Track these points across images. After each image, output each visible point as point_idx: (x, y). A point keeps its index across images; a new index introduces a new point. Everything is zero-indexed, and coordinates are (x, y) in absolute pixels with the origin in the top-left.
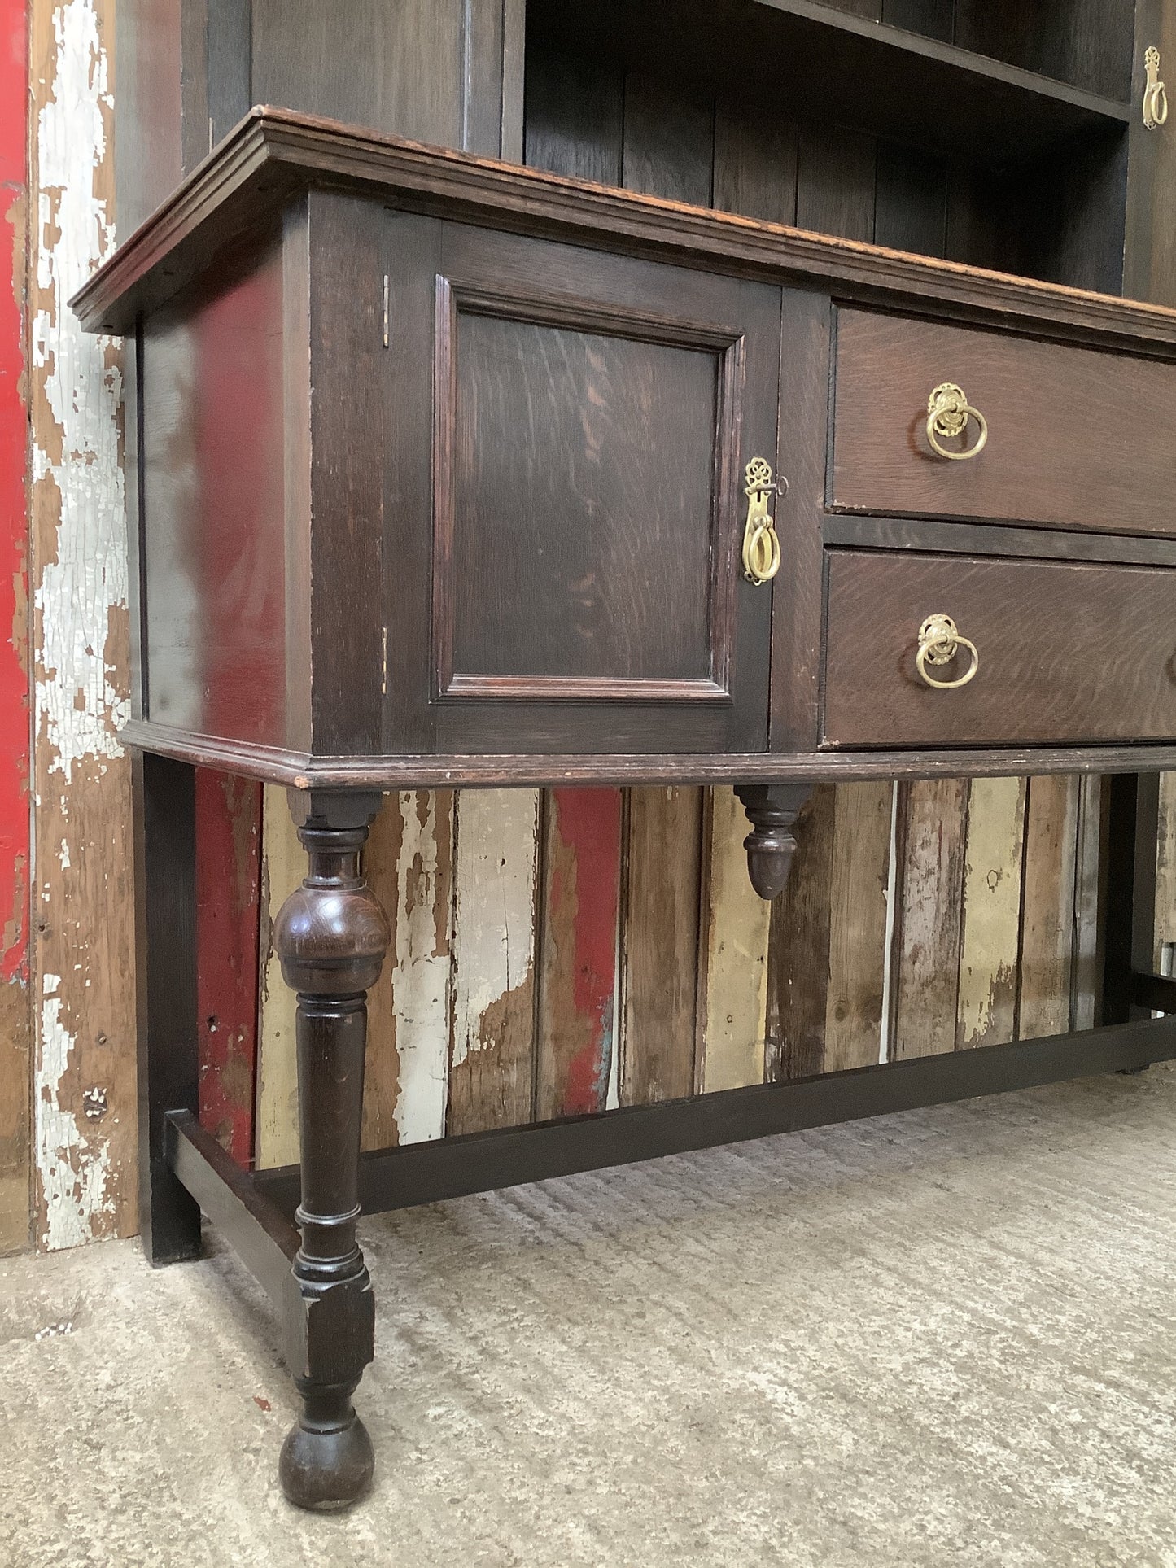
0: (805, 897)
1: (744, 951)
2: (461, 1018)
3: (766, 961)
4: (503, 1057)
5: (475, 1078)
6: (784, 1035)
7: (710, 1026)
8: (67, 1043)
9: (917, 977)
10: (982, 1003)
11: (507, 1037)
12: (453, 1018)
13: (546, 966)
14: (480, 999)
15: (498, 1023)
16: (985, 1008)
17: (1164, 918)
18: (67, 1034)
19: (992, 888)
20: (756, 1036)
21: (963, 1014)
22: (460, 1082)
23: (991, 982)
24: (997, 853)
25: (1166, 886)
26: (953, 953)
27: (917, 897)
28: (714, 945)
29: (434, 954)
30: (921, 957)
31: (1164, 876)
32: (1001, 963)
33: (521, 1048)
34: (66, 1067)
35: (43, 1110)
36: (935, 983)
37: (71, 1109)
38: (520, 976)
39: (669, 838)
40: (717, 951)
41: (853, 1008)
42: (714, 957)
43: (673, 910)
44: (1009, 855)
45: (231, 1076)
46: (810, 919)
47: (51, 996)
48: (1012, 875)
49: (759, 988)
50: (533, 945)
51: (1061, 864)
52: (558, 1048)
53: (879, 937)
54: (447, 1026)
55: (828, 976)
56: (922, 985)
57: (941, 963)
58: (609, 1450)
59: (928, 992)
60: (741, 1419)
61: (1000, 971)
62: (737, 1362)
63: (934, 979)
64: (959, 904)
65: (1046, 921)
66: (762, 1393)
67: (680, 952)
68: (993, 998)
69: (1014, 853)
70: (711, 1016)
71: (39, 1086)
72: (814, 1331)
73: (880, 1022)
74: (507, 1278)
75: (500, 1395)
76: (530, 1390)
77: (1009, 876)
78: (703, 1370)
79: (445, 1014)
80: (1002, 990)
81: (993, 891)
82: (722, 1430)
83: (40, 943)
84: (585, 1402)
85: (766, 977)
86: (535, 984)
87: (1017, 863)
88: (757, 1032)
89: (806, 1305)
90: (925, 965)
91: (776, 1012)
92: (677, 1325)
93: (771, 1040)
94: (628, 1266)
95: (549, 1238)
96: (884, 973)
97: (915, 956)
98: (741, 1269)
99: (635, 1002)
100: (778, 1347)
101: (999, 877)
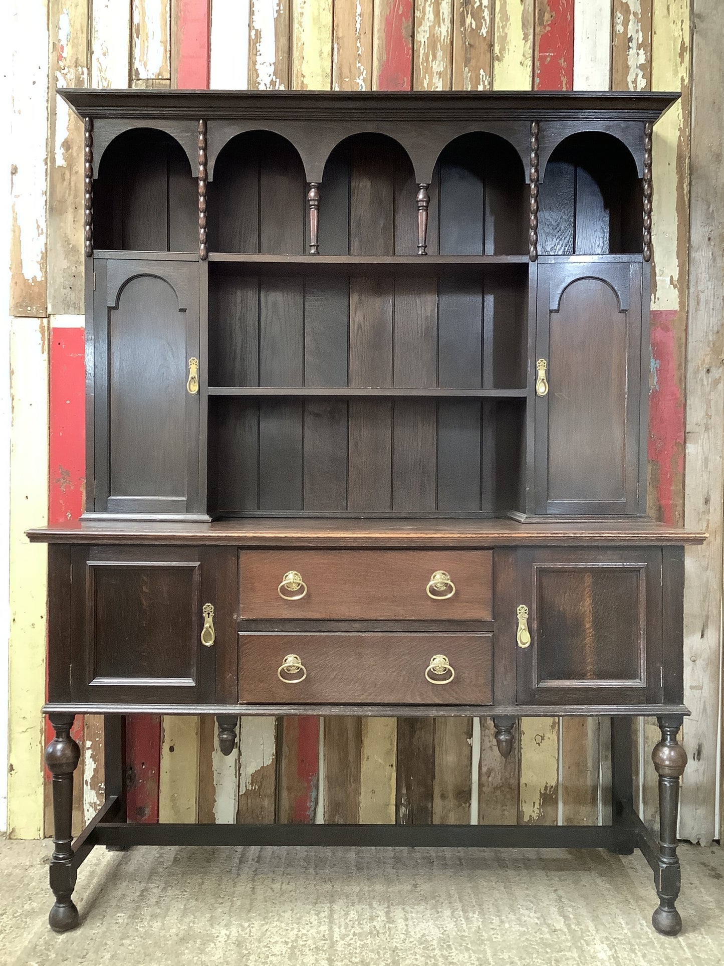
0: (419, 738)
1: (381, 761)
2: (243, 775)
3: (394, 768)
4: (261, 794)
5: (249, 801)
6: (409, 803)
7: (363, 793)
8: (94, 766)
9: (490, 785)
10: (534, 803)
11: (263, 786)
12: (240, 775)
13: (284, 757)
14: (251, 768)
15: (259, 779)
16: (537, 806)
18: (93, 762)
19: (539, 743)
20: (389, 801)
21: (522, 807)
22: (243, 801)
23: (541, 793)
24: (541, 726)
26: (514, 774)
27: (489, 744)
28: (364, 756)
30: (493, 775)
32: (547, 783)
33: (271, 790)
34: (93, 774)
35: (87, 788)
36: (503, 788)
37: (94, 789)
38: (269, 760)
40: (365, 759)
41: (451, 795)
42: (364, 763)
43: (347, 738)
44: (549, 728)
45: (150, 785)
46: (421, 749)
47: (88, 748)
48: (551, 738)
49: (390, 779)
50: (274, 748)
51: (587, 735)
52: (290, 793)
53: (466, 762)
54: (236, 777)
55: (433, 777)
56: (494, 788)
57: (506, 779)
58: (149, 938)
59: (498, 793)
60: (198, 941)
61: (546, 787)
62: (226, 925)
63: (501, 786)
64: (517, 750)
65: (578, 765)
66: (218, 936)
67: (351, 758)
68: (542, 801)
69: (553, 727)
70: (363, 789)
71: (85, 779)
72: (267, 923)
73: (468, 804)
74: (200, 881)
75: (144, 915)
76: (154, 917)
77: (549, 738)
78: (212, 925)
79: (236, 772)
80: (548, 798)
81: (539, 745)
82: (188, 943)
83: (86, 729)
84: (163, 924)
85: (394, 775)
86: (276, 764)
87: (555, 732)
88: (390, 799)
89: (280, 914)
90: (496, 779)
91: (404, 791)
92: (226, 910)
93: (402, 804)
94: (243, 887)
95: (234, 870)
96: (470, 780)
97: (489, 774)
98: (280, 897)
99: (328, 778)
100: (246, 925)
101: (543, 738)
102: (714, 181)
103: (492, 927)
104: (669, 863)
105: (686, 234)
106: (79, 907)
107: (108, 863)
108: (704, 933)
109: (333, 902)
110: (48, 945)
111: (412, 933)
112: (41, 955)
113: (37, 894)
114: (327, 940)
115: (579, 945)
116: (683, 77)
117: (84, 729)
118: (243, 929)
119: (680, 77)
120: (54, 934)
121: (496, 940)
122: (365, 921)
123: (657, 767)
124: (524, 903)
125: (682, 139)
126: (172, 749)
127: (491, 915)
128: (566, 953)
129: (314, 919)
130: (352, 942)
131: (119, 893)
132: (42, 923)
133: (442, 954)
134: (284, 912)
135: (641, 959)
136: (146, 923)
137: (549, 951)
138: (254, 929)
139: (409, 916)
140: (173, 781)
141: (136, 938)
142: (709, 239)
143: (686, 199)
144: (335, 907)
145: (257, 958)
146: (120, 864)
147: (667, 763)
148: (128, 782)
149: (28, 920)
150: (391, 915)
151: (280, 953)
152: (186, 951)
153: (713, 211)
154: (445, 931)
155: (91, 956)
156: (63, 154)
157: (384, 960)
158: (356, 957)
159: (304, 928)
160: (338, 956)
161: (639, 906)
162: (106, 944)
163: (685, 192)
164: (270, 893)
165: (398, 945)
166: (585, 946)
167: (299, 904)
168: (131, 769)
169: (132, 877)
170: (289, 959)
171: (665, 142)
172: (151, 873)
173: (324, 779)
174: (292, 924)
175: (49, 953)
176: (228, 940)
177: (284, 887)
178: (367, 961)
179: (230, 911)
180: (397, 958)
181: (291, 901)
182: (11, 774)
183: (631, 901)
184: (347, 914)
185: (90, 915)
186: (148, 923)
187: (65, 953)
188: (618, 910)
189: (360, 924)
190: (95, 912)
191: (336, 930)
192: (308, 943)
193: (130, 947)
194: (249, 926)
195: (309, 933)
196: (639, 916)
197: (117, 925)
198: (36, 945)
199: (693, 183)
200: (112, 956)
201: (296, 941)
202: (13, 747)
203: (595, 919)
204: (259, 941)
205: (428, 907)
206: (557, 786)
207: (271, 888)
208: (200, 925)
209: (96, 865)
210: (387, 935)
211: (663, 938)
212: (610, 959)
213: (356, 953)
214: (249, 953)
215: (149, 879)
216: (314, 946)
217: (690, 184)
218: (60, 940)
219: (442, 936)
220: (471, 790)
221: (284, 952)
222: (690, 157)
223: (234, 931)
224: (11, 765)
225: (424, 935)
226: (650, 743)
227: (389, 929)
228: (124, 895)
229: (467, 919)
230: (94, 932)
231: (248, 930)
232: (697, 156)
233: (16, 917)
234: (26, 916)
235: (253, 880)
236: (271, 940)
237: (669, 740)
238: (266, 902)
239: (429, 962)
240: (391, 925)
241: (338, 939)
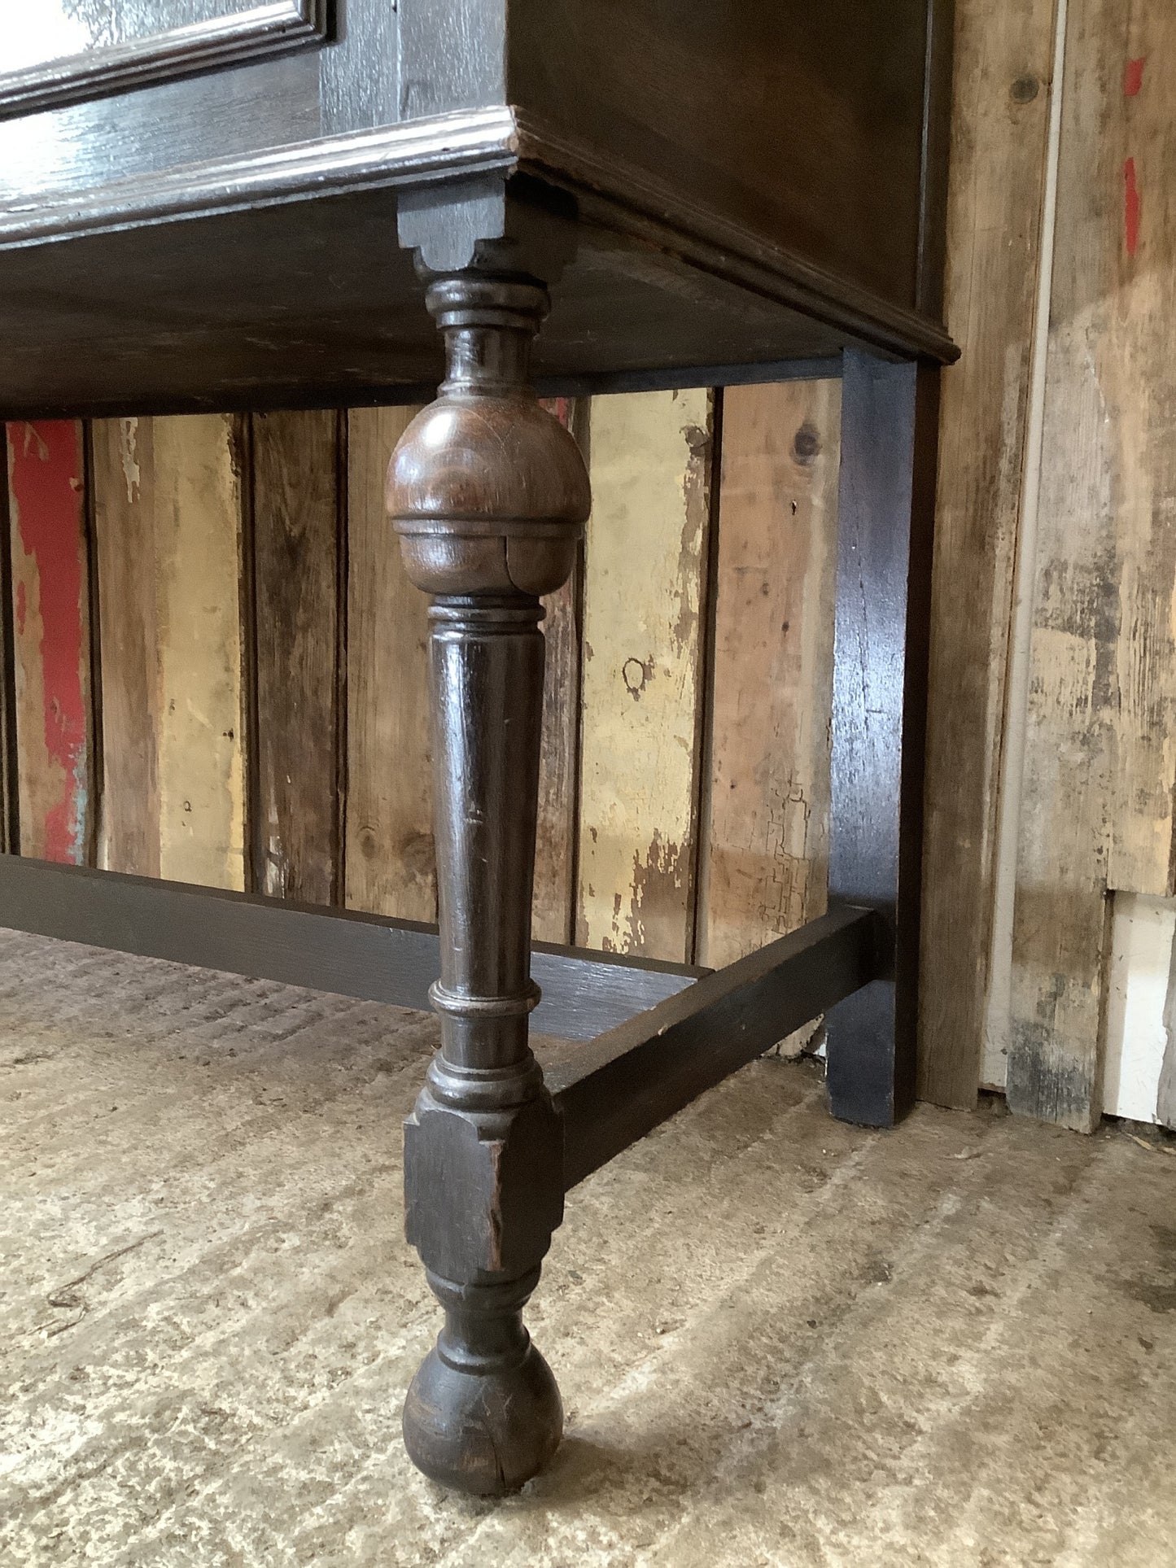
0: (302, 659)
1: (201, 717)
3: (239, 741)
6: (285, 854)
7: (164, 808)
10: (618, 898)
16: (626, 909)
17: (1108, 828)
19: (634, 691)
20: (228, 841)
23: (638, 866)
24: (642, 627)
25: (1113, 752)
26: (558, 794)
31: (1110, 728)
32: (657, 833)
39: (134, 555)
40: (167, 708)
41: (387, 843)
42: (164, 718)
44: (668, 634)
46: (308, 692)
48: (676, 674)
49: (228, 775)
51: (799, 667)
52: (29, 793)
55: (344, 784)
61: (654, 849)
65: (763, 776)
68: (640, 894)
69: (681, 631)
70: (164, 796)
77: (667, 673)
80: (660, 885)
81: (637, 698)
85: (238, 763)
87: (690, 653)
88: (228, 832)
91: (269, 816)
93: (265, 857)
101: (647, 671)
206: (690, 849)
226: (1046, 710)
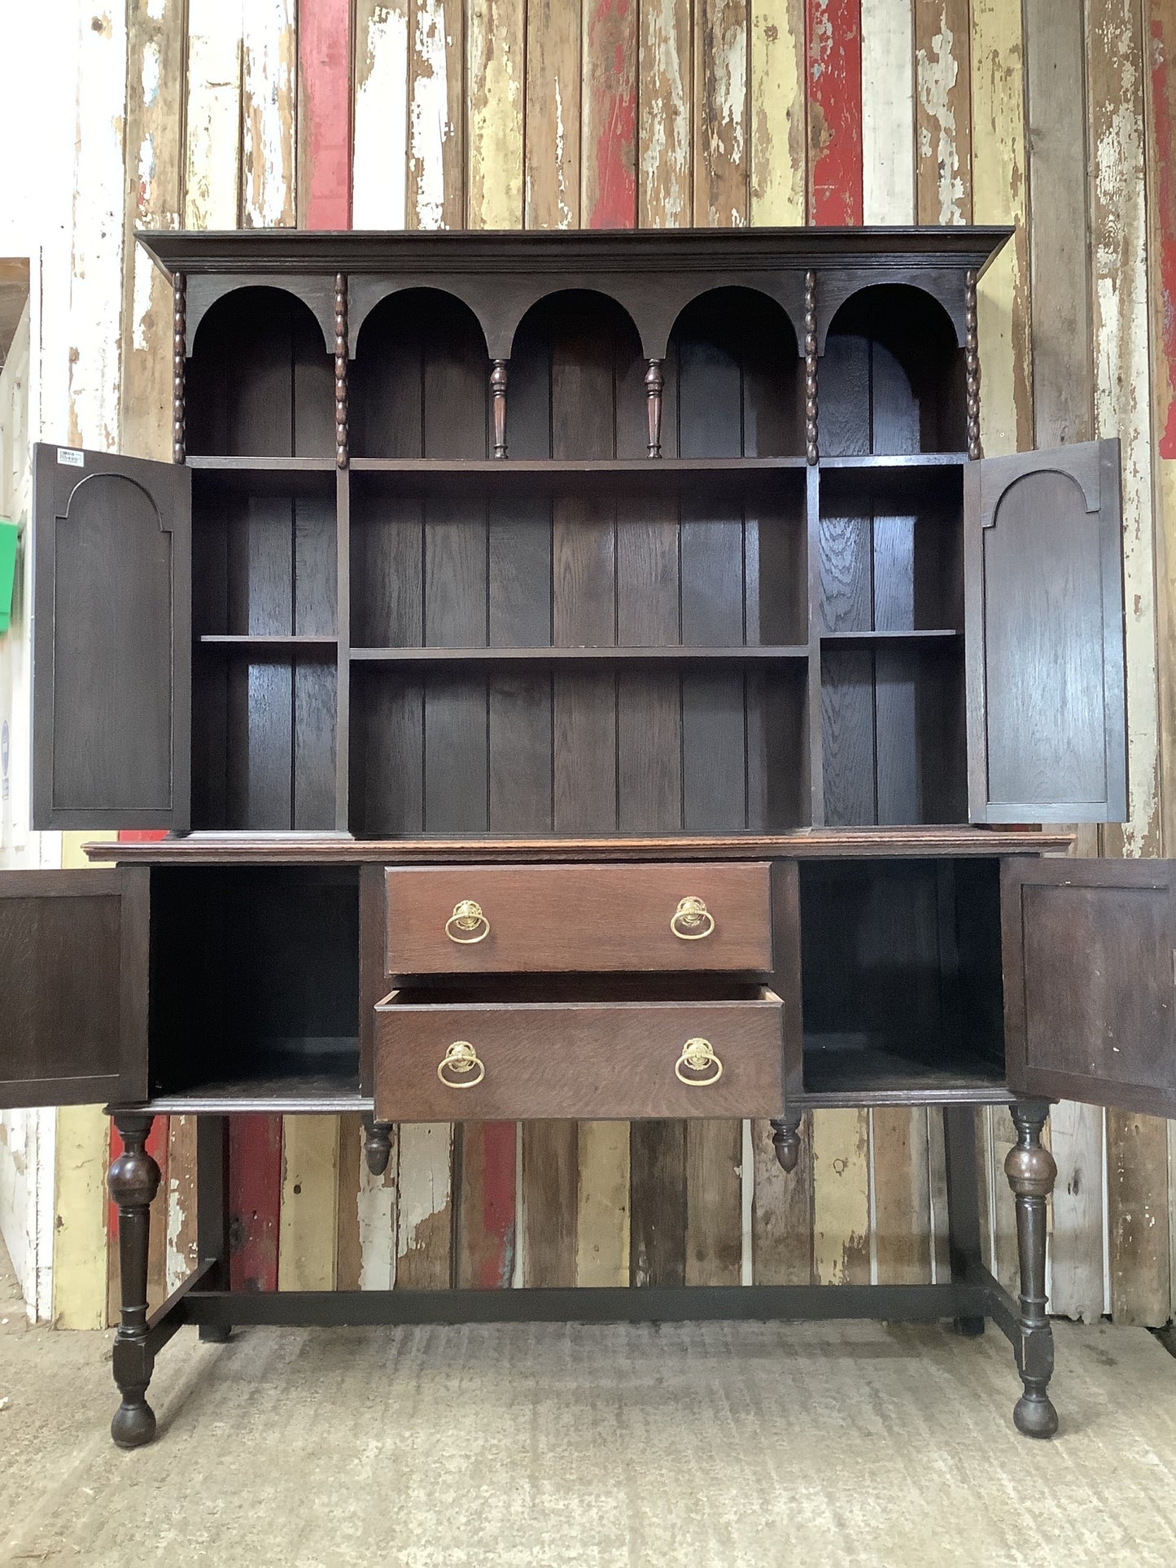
0: (662, 1167)
1: (606, 1202)
2: (403, 1227)
3: (627, 1213)
4: (430, 1255)
5: (413, 1266)
6: (650, 1263)
7: (581, 1252)
8: (181, 1217)
9: (770, 1236)
10: (835, 1262)
11: (433, 1242)
12: (398, 1227)
13: (463, 1200)
14: (415, 1216)
15: (428, 1232)
16: (839, 1266)
18: (181, 1212)
19: (839, 1172)
20: (621, 1264)
21: (817, 1267)
22: (403, 1264)
23: (845, 1247)
24: (842, 1146)
26: (804, 1220)
27: (766, 1175)
28: (583, 1195)
29: (383, 1186)
30: (773, 1220)
32: (853, 1232)
33: (444, 1249)
34: (180, 1229)
35: (171, 1251)
36: (788, 1241)
37: (183, 1252)
38: (441, 1203)
40: (584, 1200)
41: (711, 1253)
42: (582, 1205)
43: (557, 1170)
44: (853, 1148)
45: (266, 1244)
46: (667, 1184)
47: (174, 1191)
48: (858, 1164)
49: (621, 1229)
50: (449, 1185)
51: (910, 1159)
52: (473, 1254)
53: (732, 1201)
54: (393, 1230)
55: (685, 1227)
56: (776, 1241)
57: (793, 1227)
58: (261, 1454)
59: (781, 1248)
60: (335, 1457)
61: (852, 1238)
62: (376, 1435)
63: (786, 1238)
64: (807, 1183)
65: (898, 1203)
66: (364, 1450)
67: (564, 1199)
68: (846, 1258)
69: (859, 1147)
70: (581, 1245)
71: (168, 1238)
72: (438, 1432)
73: (736, 1266)
74: (340, 1379)
75: (254, 1424)
76: (269, 1426)
77: (854, 1164)
78: (355, 1435)
79: (392, 1224)
80: (856, 1253)
81: (840, 1175)
82: (320, 1459)
83: (170, 1162)
84: (283, 1435)
85: (627, 1223)
86: (452, 1210)
87: (863, 1155)
88: (621, 1261)
89: (458, 1420)
90: (778, 1227)
91: (642, 1247)
92: (378, 1415)
93: (640, 1268)
94: (403, 1385)
95: (390, 1365)
96: (740, 1228)
97: (767, 1219)
98: (458, 1398)
99: (529, 1229)
100: (407, 1434)
101: (845, 1164)
102: (1066, 358)
103: (775, 1431)
104: (1037, 1327)
105: (1029, 431)
106: (158, 1414)
107: (202, 1358)
108: (1091, 1435)
109: (538, 1402)
110: (109, 1466)
111: (656, 1442)
112: (99, 1478)
113: (95, 1399)
114: (528, 1452)
115: (905, 1452)
116: (1017, 215)
117: (167, 1160)
118: (403, 1439)
119: (1013, 216)
120: (119, 1451)
121: (781, 1448)
122: (585, 1427)
123: (1013, 1181)
124: (823, 1400)
125: (1019, 300)
126: (297, 1189)
127: (772, 1416)
128: (886, 1463)
129: (508, 1424)
130: (566, 1454)
131: (218, 1396)
132: (101, 1439)
133: (700, 1468)
134: (464, 1416)
135: (999, 1470)
136: (257, 1435)
137: (860, 1461)
138: (419, 1440)
139: (651, 1419)
140: (299, 1238)
141: (242, 1454)
142: (1062, 439)
143: (1027, 384)
144: (541, 1409)
145: (424, 1477)
146: (220, 1359)
147: (1027, 1175)
148: (232, 1241)
149: (80, 1433)
150: (624, 1418)
151: (457, 1469)
152: (318, 1470)
153: (1066, 399)
154: (705, 1438)
155: (174, 1478)
156: (143, 332)
157: (614, 1476)
158: (571, 1474)
159: (494, 1438)
160: (545, 1472)
161: (994, 1401)
162: (196, 1463)
163: (1026, 373)
164: (442, 1392)
165: (634, 1457)
166: (915, 1454)
167: (487, 1406)
168: (237, 1220)
169: (238, 1378)
170: (472, 1477)
171: (995, 306)
172: (265, 1369)
173: (524, 1232)
174: (476, 1432)
175: (111, 1476)
176: (380, 1453)
177: (465, 1384)
178: (589, 1478)
179: (383, 1416)
180: (633, 1474)
181: (474, 1403)
182: (59, 1231)
183: (982, 1395)
184: (558, 1418)
185: (174, 1425)
186: (261, 1435)
187: (134, 1476)
188: (962, 1408)
189: (577, 1430)
190: (181, 1421)
191: (543, 1438)
192: (501, 1456)
193: (233, 1467)
194: (412, 1436)
195: (502, 1443)
196: (994, 1414)
197: (214, 1438)
198: (91, 1466)
199: (1037, 362)
200: (206, 1479)
201: (482, 1454)
202: (62, 1190)
203: (929, 1418)
204: (427, 1454)
205: (680, 1406)
206: (868, 1237)
207: (446, 1387)
208: (338, 1436)
209: (184, 1361)
210: (618, 1444)
211: (1030, 1441)
212: (951, 1470)
213: (571, 1468)
214: (411, 1471)
215: (262, 1377)
216: (509, 1460)
217: (1033, 363)
218: (128, 1459)
219: (701, 1444)
220: (741, 1244)
221: (463, 1469)
222: (1031, 326)
223: (389, 1442)
224: (60, 1218)
225: (673, 1443)
227: (621, 1435)
228: (225, 1398)
229: (737, 1421)
230: (178, 1447)
231: (409, 1442)
232: (1041, 324)
233: (62, 1431)
234: (77, 1429)
235: (418, 1377)
236: (444, 1454)
237: (1028, 1140)
238: (437, 1404)
239: (680, 1477)
240: (624, 1431)
241: (545, 1451)
